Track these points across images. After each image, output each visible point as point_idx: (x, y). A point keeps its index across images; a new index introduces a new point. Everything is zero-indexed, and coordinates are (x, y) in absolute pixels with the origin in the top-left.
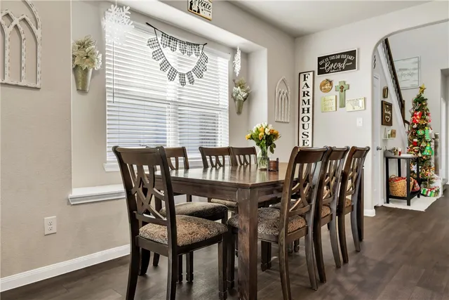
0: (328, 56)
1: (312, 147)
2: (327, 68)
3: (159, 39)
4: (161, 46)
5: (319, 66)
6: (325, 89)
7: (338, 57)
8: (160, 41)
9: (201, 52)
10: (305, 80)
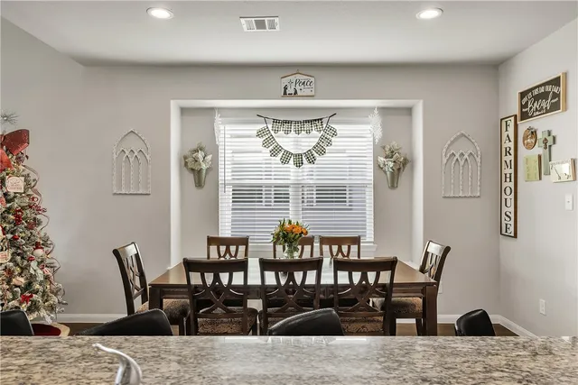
0: (531, 90)
1: (209, 257)
2: (531, 108)
3: (270, 126)
4: (272, 133)
5: (522, 107)
6: (528, 143)
7: (542, 90)
8: (270, 129)
9: (324, 126)
10: (507, 130)
